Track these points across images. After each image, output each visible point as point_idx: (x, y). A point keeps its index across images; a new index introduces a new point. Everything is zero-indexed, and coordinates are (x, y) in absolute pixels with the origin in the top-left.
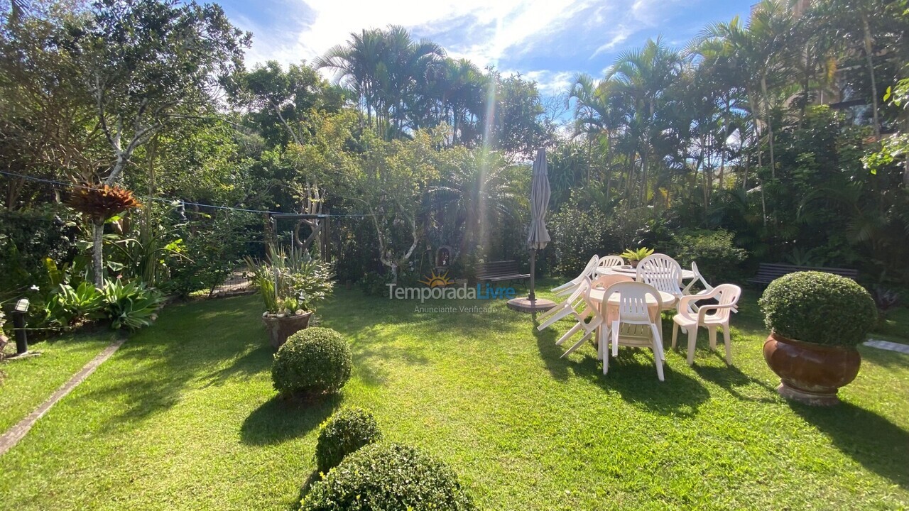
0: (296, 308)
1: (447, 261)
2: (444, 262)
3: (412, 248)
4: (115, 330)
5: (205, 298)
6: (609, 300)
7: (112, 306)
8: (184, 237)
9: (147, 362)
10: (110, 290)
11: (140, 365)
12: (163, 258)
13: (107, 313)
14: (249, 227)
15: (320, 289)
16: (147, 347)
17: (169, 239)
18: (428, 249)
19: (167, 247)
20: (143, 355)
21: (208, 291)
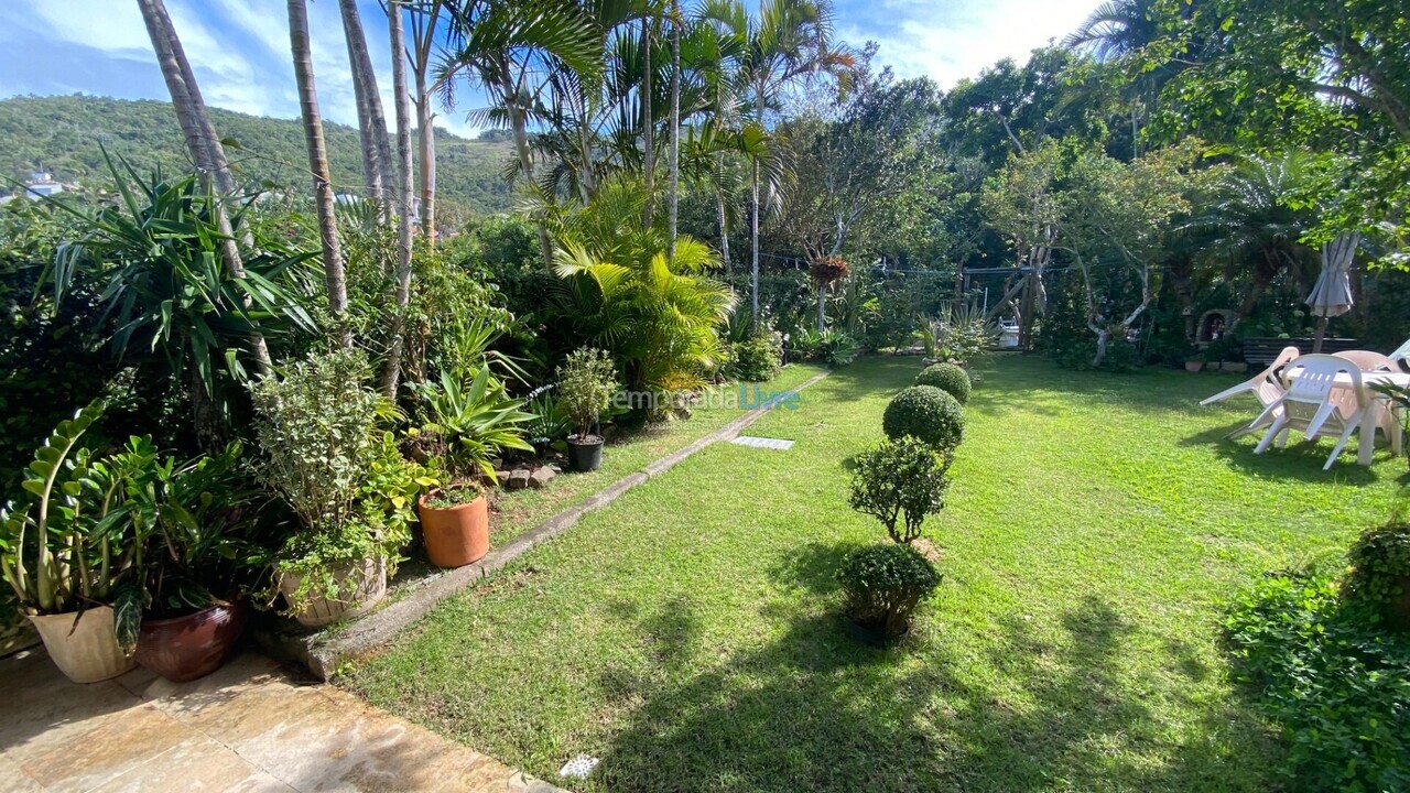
0: (949, 357)
1: (1220, 334)
2: (1215, 336)
3: (1137, 311)
4: (826, 363)
5: (891, 355)
6: (1335, 380)
7: (827, 346)
8: (879, 295)
9: (845, 383)
10: (827, 335)
11: (840, 384)
12: (861, 314)
13: (824, 350)
14: (938, 284)
15: (974, 344)
16: (845, 377)
17: (868, 297)
18: (1184, 313)
19: (866, 305)
20: (842, 380)
21: (893, 348)
